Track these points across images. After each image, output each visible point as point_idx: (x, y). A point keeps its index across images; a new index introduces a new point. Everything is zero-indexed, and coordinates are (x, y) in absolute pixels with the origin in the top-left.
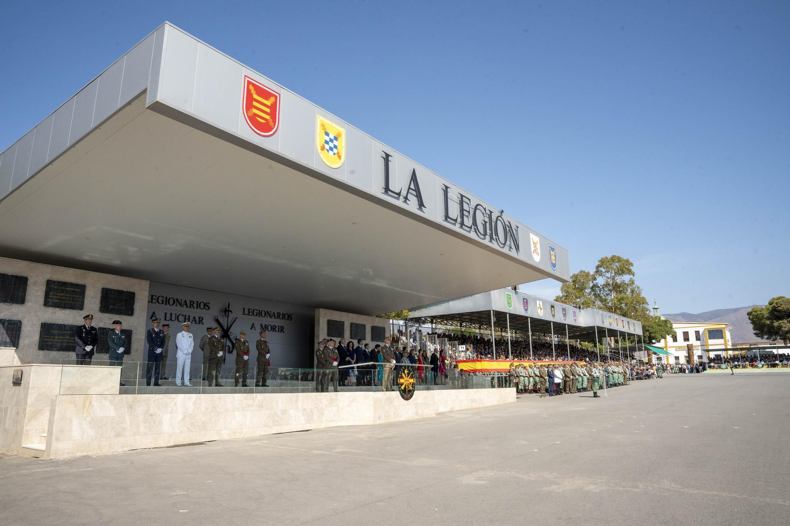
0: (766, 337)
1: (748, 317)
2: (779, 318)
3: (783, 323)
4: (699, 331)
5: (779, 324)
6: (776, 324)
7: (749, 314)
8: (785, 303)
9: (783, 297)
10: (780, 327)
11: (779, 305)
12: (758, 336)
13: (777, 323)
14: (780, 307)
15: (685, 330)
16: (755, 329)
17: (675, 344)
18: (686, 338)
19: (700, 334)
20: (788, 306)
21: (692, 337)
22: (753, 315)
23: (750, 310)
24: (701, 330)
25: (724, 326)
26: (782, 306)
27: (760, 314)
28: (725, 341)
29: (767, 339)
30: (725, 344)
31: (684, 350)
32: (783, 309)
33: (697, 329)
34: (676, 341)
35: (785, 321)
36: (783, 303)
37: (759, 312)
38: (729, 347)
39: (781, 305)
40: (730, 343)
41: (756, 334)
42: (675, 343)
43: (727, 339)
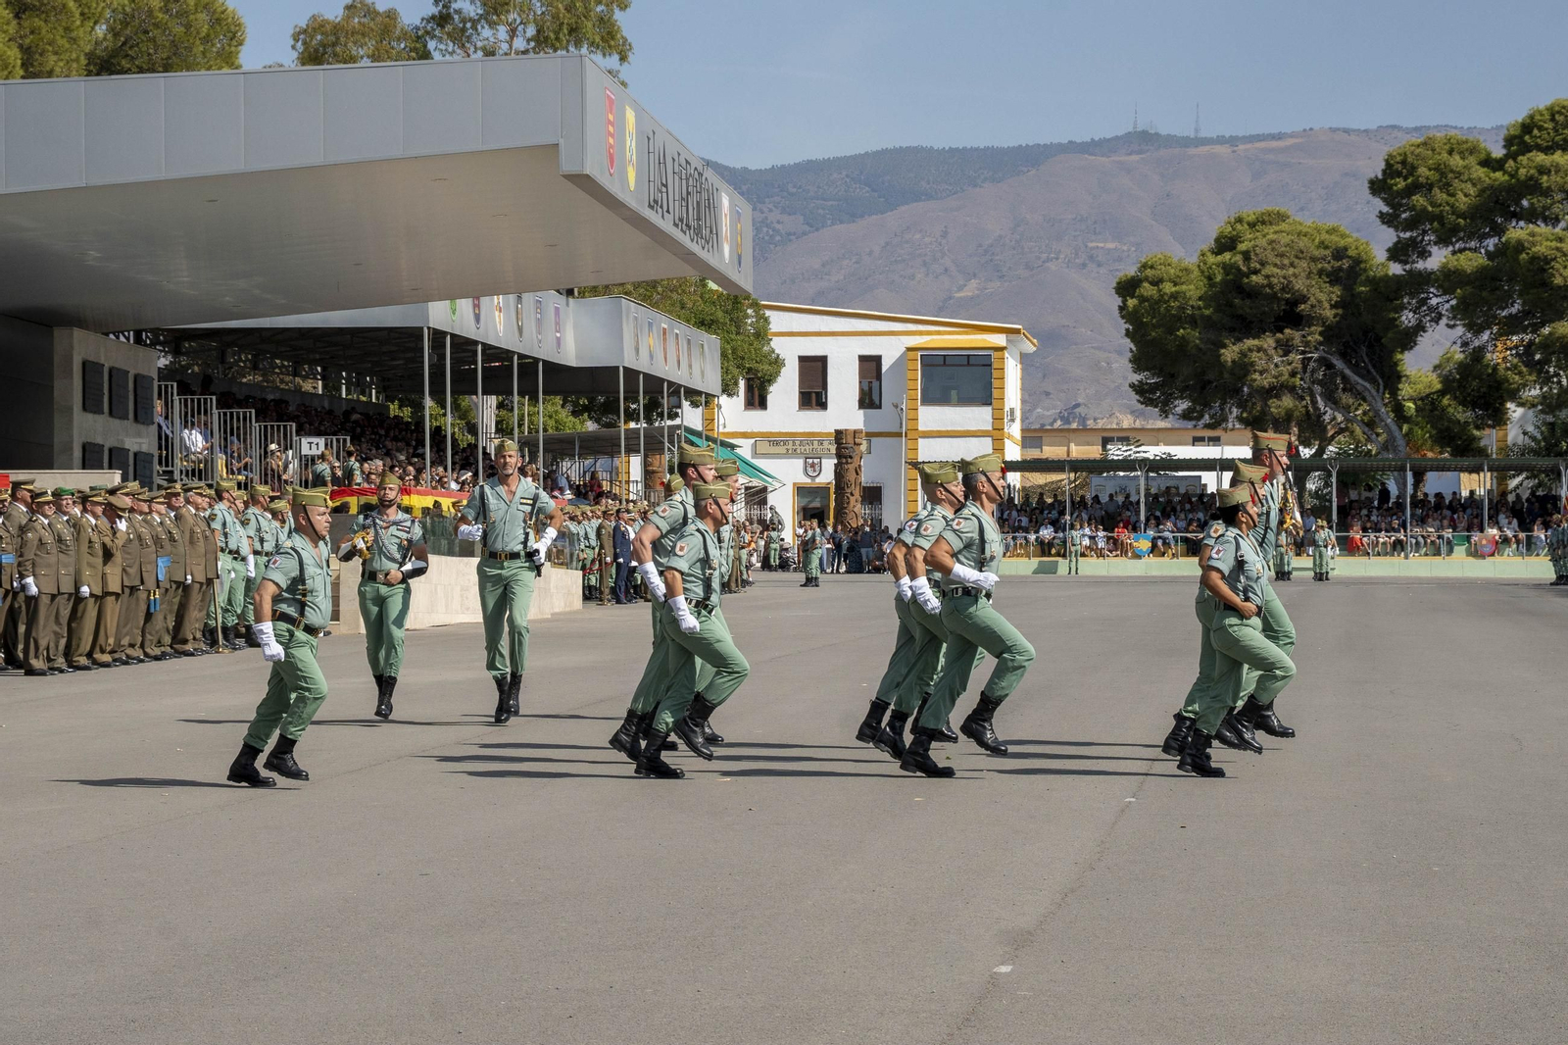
0: (1182, 405)
1: (1119, 301)
2: (1246, 327)
3: (1259, 349)
4: (877, 360)
5: (1243, 354)
6: (1230, 353)
7: (1127, 288)
8: (1282, 255)
9: (1282, 217)
10: (1243, 368)
11: (1255, 265)
12: (1148, 402)
13: (1236, 348)
14: (1256, 272)
15: (813, 348)
16: (1139, 362)
17: (757, 421)
18: (813, 396)
19: (884, 368)
20: (1291, 271)
21: (843, 384)
22: (1143, 299)
23: (1131, 271)
24: (890, 351)
25: (999, 340)
26: (1269, 270)
27: (1174, 296)
28: (998, 419)
29: (1186, 416)
30: (997, 436)
31: (791, 454)
32: (1270, 286)
33: (871, 347)
34: (762, 404)
35: (1269, 342)
36: (1271, 258)
37: (1168, 288)
38: (1013, 453)
39: (1263, 264)
40: (1015, 430)
41: (1140, 389)
42: (756, 414)
43: (1007, 409)
